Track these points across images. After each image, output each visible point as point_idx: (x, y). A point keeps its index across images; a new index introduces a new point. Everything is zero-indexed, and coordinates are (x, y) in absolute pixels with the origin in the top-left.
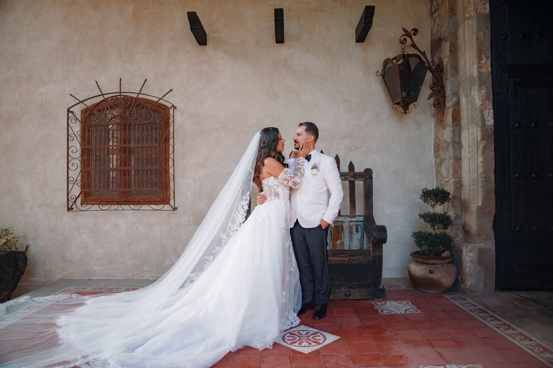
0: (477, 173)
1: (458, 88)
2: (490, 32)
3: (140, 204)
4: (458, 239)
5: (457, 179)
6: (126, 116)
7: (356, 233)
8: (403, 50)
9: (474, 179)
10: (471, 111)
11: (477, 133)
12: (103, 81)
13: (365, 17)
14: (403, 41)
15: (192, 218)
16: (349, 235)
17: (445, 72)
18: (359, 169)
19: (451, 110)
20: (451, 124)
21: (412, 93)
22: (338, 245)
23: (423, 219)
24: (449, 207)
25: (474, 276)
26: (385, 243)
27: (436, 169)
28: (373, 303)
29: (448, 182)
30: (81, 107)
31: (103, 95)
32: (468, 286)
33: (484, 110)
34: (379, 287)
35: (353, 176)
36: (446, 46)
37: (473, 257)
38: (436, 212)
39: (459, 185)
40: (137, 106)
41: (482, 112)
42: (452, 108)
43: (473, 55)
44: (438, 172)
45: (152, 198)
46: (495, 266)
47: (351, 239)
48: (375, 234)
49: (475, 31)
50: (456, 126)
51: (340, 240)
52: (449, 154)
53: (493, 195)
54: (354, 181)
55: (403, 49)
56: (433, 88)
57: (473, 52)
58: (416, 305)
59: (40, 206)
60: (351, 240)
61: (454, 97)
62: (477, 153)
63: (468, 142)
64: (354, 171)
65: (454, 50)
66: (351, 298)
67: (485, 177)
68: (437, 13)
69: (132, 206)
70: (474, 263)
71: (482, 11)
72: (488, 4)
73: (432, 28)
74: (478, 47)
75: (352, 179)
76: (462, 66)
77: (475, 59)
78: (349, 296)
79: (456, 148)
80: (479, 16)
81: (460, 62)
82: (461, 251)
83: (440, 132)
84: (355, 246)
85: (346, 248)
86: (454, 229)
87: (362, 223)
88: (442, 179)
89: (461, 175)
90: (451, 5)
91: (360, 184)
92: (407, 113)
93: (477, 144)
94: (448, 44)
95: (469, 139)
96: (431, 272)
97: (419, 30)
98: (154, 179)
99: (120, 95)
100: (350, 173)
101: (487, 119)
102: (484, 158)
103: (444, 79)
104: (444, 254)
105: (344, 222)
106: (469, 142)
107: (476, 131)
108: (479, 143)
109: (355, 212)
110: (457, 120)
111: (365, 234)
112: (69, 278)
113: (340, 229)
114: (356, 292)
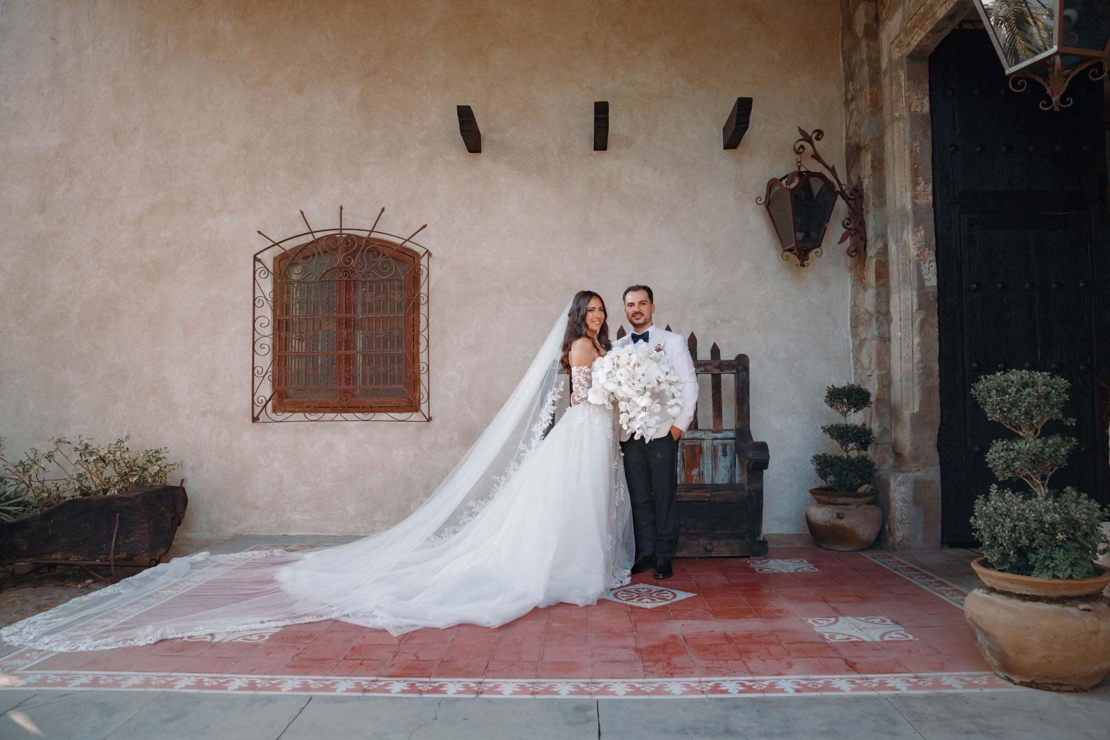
0: (913, 361)
1: (885, 227)
2: (930, 142)
3: (373, 412)
4: (886, 466)
5: (884, 372)
6: (351, 268)
7: (723, 458)
8: (799, 164)
9: (908, 372)
10: (903, 264)
11: (912, 299)
12: (310, 208)
13: (738, 115)
14: (799, 149)
15: (456, 435)
16: (712, 461)
17: (866, 200)
18: (727, 355)
19: (874, 261)
20: (874, 284)
21: (813, 234)
22: (695, 477)
23: (828, 434)
24: (872, 416)
25: (908, 523)
26: (766, 468)
27: (854, 356)
28: (748, 562)
29: (870, 376)
30: (277, 251)
31: (312, 233)
32: (898, 540)
33: (922, 263)
34: (758, 539)
35: (719, 367)
36: (867, 159)
37: (905, 493)
38: (848, 423)
39: (886, 381)
40: (369, 251)
41: (919, 266)
42: (874, 259)
43: (905, 176)
44: (857, 361)
45: (391, 402)
46: (940, 507)
47: (715, 467)
48: (750, 455)
49: (908, 140)
50: (882, 288)
51: (697, 468)
52: (871, 332)
53: (936, 396)
54: (720, 374)
55: (800, 162)
56: (847, 224)
57: (905, 171)
58: (813, 564)
59: (204, 414)
60: (715, 469)
61: (879, 240)
62: (912, 330)
63: (898, 312)
64: (719, 358)
65: (879, 165)
66: (714, 554)
67: (924, 368)
68: (854, 102)
69: (359, 415)
70: (907, 502)
71: (919, 110)
72: (927, 98)
73: (848, 126)
74: (913, 164)
75: (716, 371)
76: (890, 192)
77: (908, 183)
78: (711, 551)
79: (881, 323)
80: (914, 116)
81: (887, 185)
82: (888, 485)
83: (860, 296)
84: (722, 477)
85: (708, 481)
86: (879, 451)
87: (733, 441)
88: (863, 372)
89: (890, 365)
90: (874, 95)
91: (728, 380)
92: (806, 265)
93: (912, 316)
94: (869, 157)
95: (900, 308)
96: (839, 516)
97: (824, 131)
98: (396, 371)
99: (341, 234)
100: (713, 361)
101: (926, 277)
102: (923, 338)
103: (865, 212)
104: (862, 489)
105: (704, 439)
106: (900, 312)
107: (910, 296)
108: (915, 315)
109: (722, 423)
110: (883, 278)
111: (737, 459)
112: (251, 533)
113: (697, 451)
114: (722, 544)
